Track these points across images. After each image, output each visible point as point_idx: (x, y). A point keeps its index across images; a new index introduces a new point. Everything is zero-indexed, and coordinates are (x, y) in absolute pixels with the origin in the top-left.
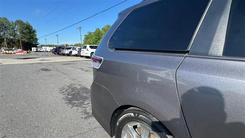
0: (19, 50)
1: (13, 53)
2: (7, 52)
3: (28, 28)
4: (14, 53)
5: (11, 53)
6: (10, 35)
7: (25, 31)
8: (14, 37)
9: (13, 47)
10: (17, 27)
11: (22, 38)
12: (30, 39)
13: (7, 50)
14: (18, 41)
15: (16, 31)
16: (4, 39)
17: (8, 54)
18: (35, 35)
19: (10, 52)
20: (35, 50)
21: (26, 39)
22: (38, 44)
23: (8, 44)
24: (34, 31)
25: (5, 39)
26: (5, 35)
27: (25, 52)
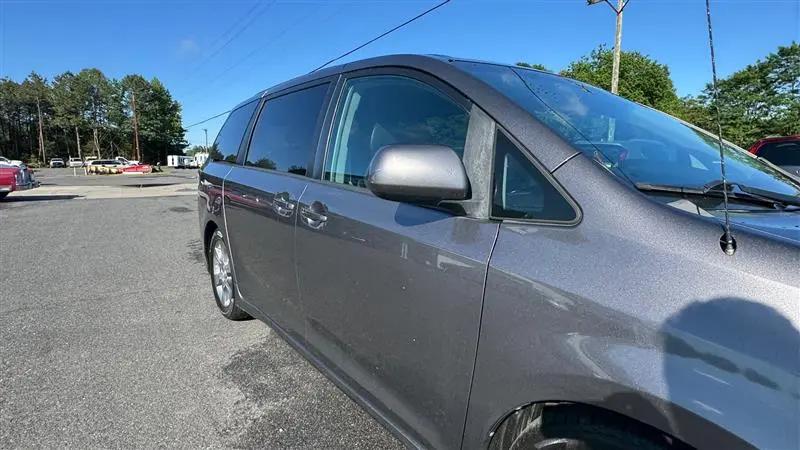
0: (132, 162)
1: (114, 170)
2: (100, 167)
3: (159, 99)
4: (118, 173)
5: (110, 173)
6: (107, 118)
7: (149, 107)
8: (119, 125)
9: (116, 154)
10: (129, 97)
11: (140, 128)
12: (163, 129)
13: (99, 163)
14: (131, 136)
15: (126, 107)
16: (92, 131)
17: (101, 173)
18: (179, 117)
19: (107, 168)
20: (176, 164)
21: (152, 131)
22: (184, 146)
23: (104, 145)
24: (176, 108)
25: (95, 132)
26: (95, 119)
27: (146, 167)
